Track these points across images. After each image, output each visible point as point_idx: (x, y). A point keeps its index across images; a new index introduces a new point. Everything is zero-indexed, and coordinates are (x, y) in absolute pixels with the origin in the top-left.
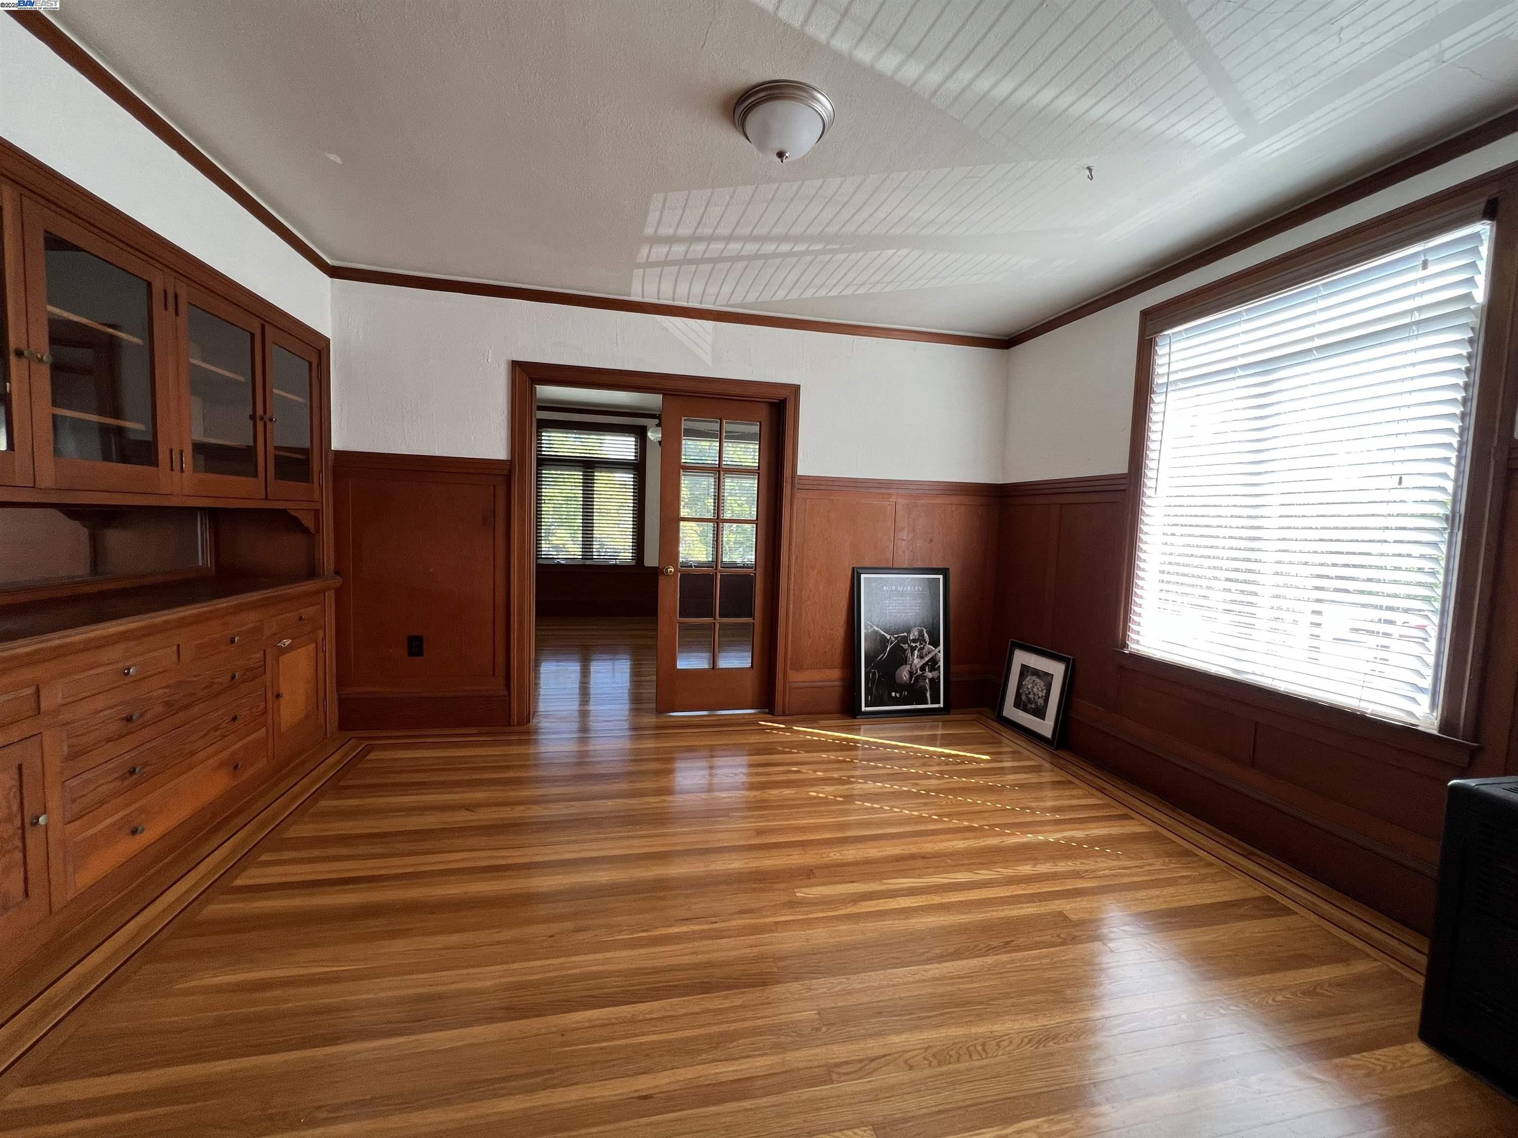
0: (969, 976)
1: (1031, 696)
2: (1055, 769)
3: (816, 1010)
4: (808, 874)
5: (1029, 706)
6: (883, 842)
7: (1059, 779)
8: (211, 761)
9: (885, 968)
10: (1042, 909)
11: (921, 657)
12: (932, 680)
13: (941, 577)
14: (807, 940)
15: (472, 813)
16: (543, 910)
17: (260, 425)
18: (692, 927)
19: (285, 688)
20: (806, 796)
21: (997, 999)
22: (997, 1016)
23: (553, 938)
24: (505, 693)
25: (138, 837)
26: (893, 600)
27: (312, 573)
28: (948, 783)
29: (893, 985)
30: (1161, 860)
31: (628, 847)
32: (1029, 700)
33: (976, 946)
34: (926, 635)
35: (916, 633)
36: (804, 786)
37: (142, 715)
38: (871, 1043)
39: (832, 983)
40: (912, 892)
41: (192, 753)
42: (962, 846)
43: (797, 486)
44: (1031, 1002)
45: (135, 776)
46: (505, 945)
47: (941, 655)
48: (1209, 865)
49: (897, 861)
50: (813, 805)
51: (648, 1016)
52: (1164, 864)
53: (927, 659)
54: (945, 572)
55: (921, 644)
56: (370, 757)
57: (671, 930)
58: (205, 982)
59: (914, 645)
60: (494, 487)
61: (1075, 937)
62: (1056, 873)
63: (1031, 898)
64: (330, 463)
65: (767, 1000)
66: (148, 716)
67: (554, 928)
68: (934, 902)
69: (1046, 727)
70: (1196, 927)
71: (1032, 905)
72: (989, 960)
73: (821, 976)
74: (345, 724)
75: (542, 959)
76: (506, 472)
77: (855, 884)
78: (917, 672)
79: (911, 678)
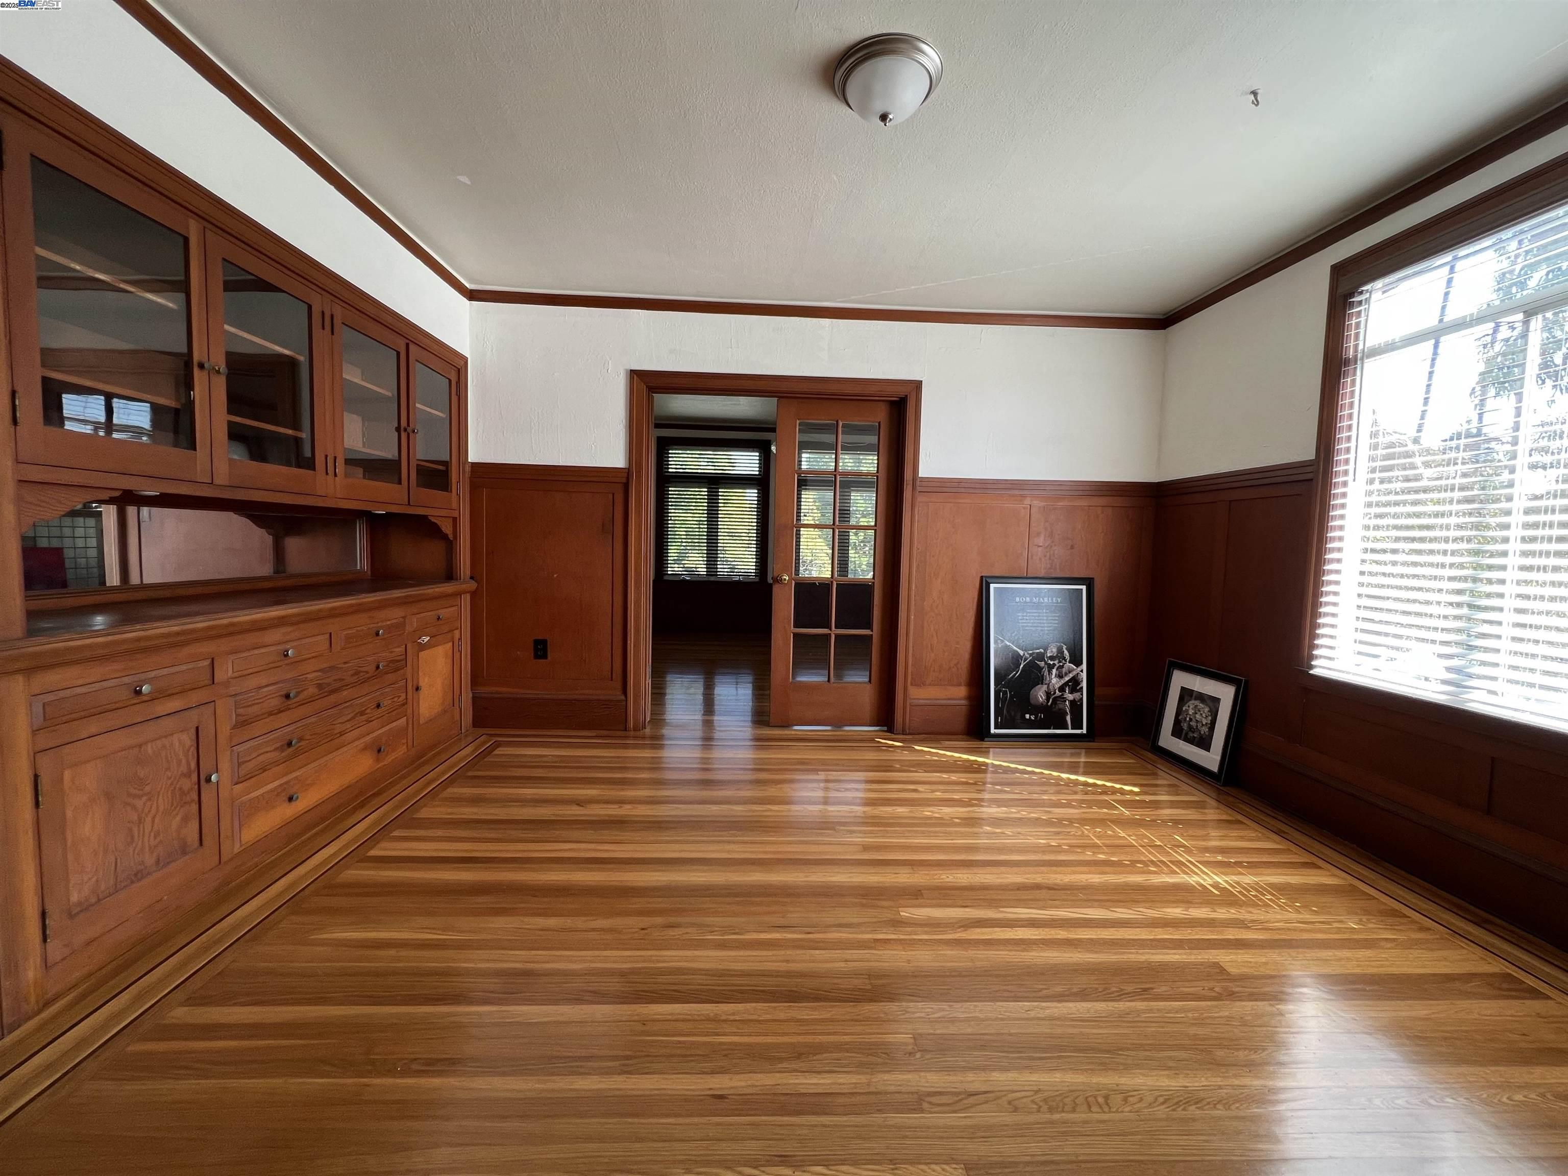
0: (1095, 1021)
1: (1193, 724)
2: (1222, 807)
3: (911, 1034)
4: (915, 894)
5: (1191, 735)
6: (1003, 869)
7: (1224, 817)
8: (357, 743)
9: (994, 1000)
10: (1193, 957)
11: (1060, 676)
12: (1073, 703)
13: (1084, 588)
14: (909, 961)
15: (581, 808)
16: (639, 903)
17: (404, 436)
18: (785, 935)
19: (424, 682)
20: (921, 816)
21: (1128, 1049)
22: (1127, 1068)
23: (646, 931)
24: (623, 697)
25: (293, 804)
26: (1027, 613)
27: (450, 575)
28: (1086, 813)
29: (1002, 1019)
30: (1356, 918)
31: (728, 852)
32: (1190, 727)
33: (1105, 989)
34: (1066, 652)
35: (1055, 650)
36: (920, 805)
37: (298, 694)
38: (970, 1076)
39: (932, 1008)
40: (1033, 923)
41: (341, 734)
42: (1097, 880)
43: (919, 489)
44: (1170, 1058)
45: (291, 749)
46: (598, 933)
47: (1084, 676)
48: (1423, 929)
49: (1018, 889)
50: (926, 825)
51: (732, 1018)
52: (1360, 922)
53: (1067, 679)
54: (1089, 582)
55: (1060, 662)
56: (496, 752)
57: (763, 936)
58: (335, 936)
59: (1052, 663)
60: (613, 494)
61: (1232, 993)
62: (1213, 920)
63: (1178, 944)
64: (467, 475)
65: (859, 1017)
66: (302, 696)
67: (645, 921)
68: (1059, 937)
69: (1211, 759)
70: (1398, 999)
71: (1180, 951)
72: (1122, 1006)
73: (920, 999)
74: (479, 721)
75: (632, 949)
76: (624, 480)
77: (967, 910)
78: (1055, 693)
79: (1048, 699)
